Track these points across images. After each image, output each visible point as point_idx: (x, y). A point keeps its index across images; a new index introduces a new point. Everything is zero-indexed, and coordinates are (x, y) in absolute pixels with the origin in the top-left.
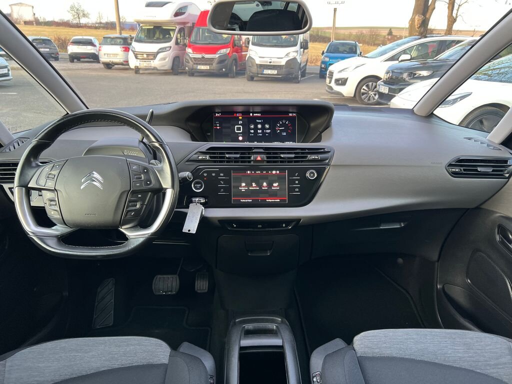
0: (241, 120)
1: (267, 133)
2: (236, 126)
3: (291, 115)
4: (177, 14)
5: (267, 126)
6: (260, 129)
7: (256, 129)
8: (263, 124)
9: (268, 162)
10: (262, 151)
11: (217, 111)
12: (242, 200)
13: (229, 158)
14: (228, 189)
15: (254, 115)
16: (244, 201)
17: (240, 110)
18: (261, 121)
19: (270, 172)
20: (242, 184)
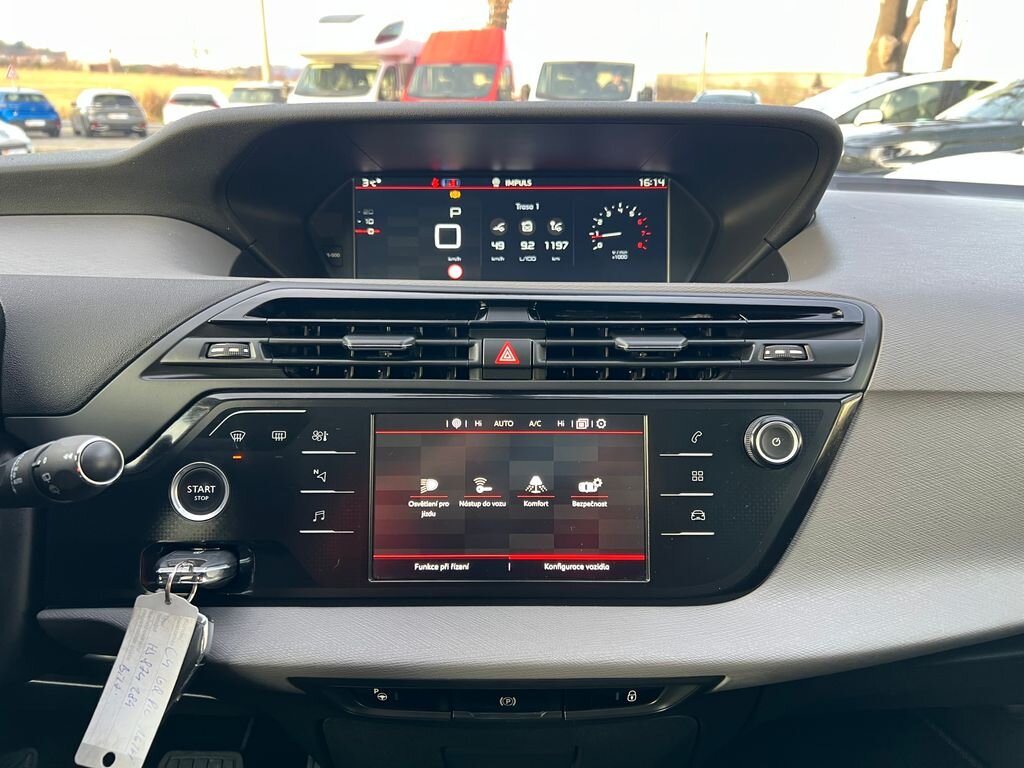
0: (456, 203)
1: (556, 253)
2: (438, 227)
3: (646, 183)
4: (381, 39)
5: (556, 227)
6: (528, 237)
7: (513, 236)
9: (553, 373)
10: (524, 317)
11: (366, 169)
12: (423, 562)
13: (361, 353)
14: (353, 511)
15: (508, 183)
16: (428, 567)
17: (454, 164)
18: (531, 207)
19: (561, 423)
20: (423, 481)
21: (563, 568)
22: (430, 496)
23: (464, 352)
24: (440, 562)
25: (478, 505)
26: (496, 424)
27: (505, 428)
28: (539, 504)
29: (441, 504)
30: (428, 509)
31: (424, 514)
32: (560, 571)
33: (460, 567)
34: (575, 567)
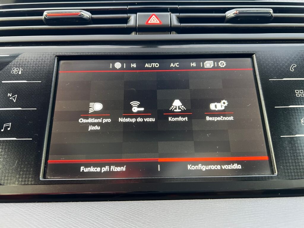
16: (92, 169)
20: (91, 104)
21: (204, 168)
22: (96, 115)
23: (126, 20)
24: (102, 165)
25: (133, 120)
26: (147, 65)
27: (153, 68)
28: (180, 119)
29: (105, 121)
30: (94, 124)
31: (91, 128)
32: (201, 170)
33: (119, 169)
34: (213, 167)
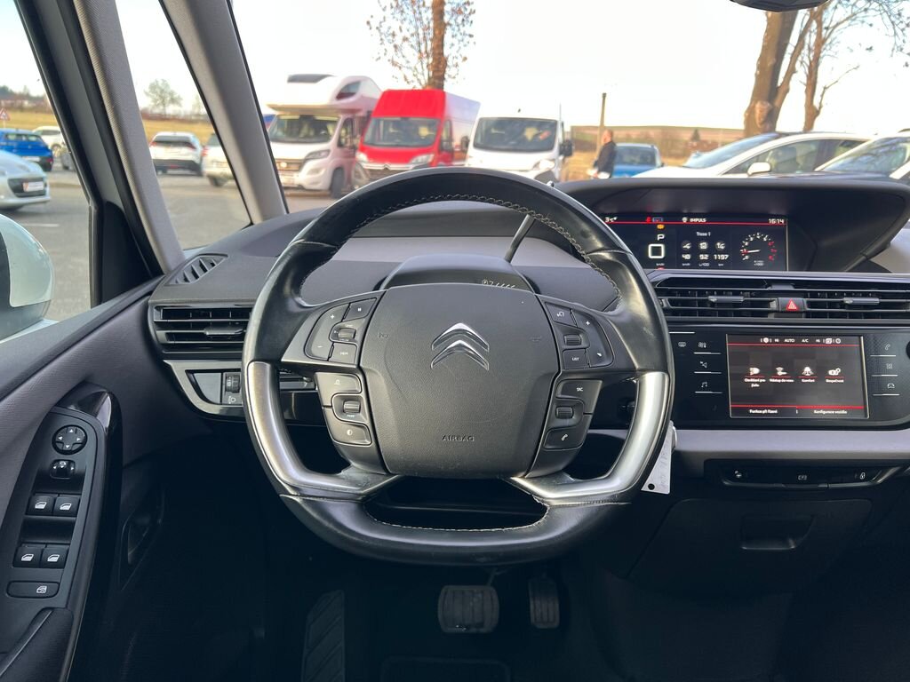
0: (661, 231)
1: (722, 261)
2: (651, 246)
3: (773, 221)
4: (342, 95)
5: (721, 246)
6: (704, 252)
7: (695, 251)
8: (711, 241)
9: (808, 315)
10: (790, 288)
12: (754, 409)
13: (719, 304)
14: (719, 382)
15: (692, 220)
16: (757, 411)
17: (660, 208)
18: (706, 234)
19: (818, 341)
20: (751, 369)
21: (824, 412)
22: (755, 376)
23: (767, 304)
24: (762, 409)
25: (779, 381)
27: (790, 343)
28: (809, 381)
29: (761, 381)
30: (754, 383)
31: (753, 385)
32: (822, 414)
34: (830, 412)
